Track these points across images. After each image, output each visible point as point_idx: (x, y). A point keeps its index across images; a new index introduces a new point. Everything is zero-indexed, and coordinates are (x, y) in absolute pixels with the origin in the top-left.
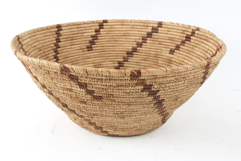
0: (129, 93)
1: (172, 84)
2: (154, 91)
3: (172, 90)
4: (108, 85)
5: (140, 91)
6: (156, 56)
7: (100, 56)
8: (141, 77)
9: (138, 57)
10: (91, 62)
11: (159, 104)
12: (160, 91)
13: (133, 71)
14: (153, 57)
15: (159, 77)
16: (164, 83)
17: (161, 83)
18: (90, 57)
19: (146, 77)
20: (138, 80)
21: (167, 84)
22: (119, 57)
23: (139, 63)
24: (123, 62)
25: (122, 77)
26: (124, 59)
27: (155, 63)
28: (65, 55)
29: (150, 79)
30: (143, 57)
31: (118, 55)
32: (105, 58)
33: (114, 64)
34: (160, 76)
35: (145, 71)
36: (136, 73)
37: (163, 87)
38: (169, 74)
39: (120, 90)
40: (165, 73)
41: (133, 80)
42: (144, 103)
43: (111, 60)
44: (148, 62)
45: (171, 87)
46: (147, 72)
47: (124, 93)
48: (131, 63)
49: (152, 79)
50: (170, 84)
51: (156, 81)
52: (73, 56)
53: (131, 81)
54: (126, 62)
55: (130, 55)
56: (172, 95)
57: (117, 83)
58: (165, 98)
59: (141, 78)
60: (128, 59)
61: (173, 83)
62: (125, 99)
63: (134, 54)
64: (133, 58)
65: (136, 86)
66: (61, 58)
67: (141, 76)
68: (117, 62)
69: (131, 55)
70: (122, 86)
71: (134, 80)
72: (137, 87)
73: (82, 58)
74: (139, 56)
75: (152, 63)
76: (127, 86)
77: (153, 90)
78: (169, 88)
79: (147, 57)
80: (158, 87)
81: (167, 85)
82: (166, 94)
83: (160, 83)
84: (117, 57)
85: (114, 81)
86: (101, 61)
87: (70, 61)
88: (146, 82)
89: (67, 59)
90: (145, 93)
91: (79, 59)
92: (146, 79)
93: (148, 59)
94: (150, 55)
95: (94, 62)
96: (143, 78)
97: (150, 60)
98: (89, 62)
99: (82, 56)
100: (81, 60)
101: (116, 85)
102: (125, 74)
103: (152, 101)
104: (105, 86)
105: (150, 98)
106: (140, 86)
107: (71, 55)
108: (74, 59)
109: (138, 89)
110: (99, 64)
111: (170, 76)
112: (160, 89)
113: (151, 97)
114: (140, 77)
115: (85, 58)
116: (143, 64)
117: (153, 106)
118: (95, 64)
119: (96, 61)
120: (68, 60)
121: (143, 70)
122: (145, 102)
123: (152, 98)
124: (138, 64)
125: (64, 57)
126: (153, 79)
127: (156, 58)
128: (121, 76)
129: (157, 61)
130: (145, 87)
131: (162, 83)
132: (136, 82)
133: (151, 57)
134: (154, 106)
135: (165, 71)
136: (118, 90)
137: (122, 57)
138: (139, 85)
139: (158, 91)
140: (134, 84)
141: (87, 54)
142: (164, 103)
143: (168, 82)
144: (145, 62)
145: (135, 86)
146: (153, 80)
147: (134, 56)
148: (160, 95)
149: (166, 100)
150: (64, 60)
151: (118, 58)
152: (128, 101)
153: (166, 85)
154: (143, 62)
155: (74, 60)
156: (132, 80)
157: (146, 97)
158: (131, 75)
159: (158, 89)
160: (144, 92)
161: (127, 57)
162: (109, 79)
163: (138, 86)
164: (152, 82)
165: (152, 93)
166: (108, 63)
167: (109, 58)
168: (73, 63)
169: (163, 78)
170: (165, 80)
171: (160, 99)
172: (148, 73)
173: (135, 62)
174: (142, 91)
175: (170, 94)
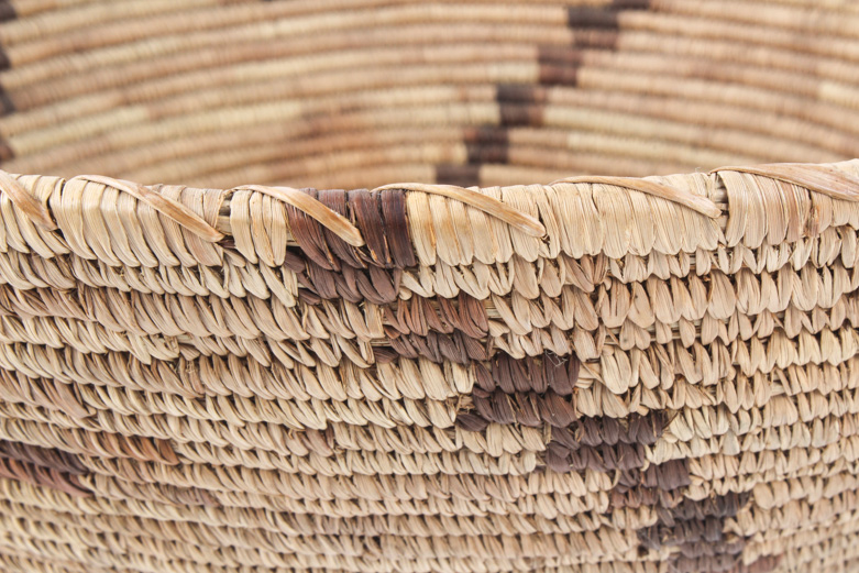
0: (326, 434)
1: (811, 351)
2: (601, 421)
3: (821, 408)
4: (81, 349)
5: (442, 419)
6: (802, 41)
7: (357, 38)
8: (425, 273)
9: (659, 52)
10: (282, 88)
11: (691, 536)
12: (676, 426)
13: (318, 213)
14: (781, 47)
15: (635, 272)
16: (707, 337)
17: (678, 342)
18: (278, 47)
19: (484, 273)
20: (391, 308)
21: (757, 346)
22: (509, 50)
23: (664, 96)
24: (539, 93)
25: (195, 269)
26: (549, 70)
27: (791, 104)
28: (69, 31)
29: (538, 301)
30: (699, 47)
31: (502, 32)
32: (394, 55)
33: (465, 101)
34: (652, 267)
35: (456, 206)
36: (353, 237)
37: (711, 377)
38: (755, 242)
39: (223, 403)
40: (702, 239)
41: (337, 302)
42: (526, 528)
43: (447, 72)
44: (732, 93)
45: (803, 383)
46: (476, 216)
47: (277, 433)
48: (598, 98)
49: (559, 302)
50: (784, 354)
51: (612, 321)
52: (134, 40)
53: (310, 311)
54: (557, 94)
55: (593, 36)
56: (831, 455)
57: (170, 330)
58: (748, 485)
59: (425, 291)
60: (577, 64)
61: (828, 336)
62: (306, 491)
63: (632, 28)
64: (621, 60)
65: (385, 369)
66: (31, 50)
67: (414, 269)
68: (489, 92)
69: (605, 36)
70: (233, 363)
71: (349, 309)
72: (406, 382)
73: (207, 56)
74: (670, 44)
75: (762, 98)
76: (289, 364)
77: (588, 406)
78: (777, 389)
79: (734, 50)
80: (651, 382)
81: (756, 362)
82: (753, 445)
83: (665, 336)
84: (491, 51)
85: (123, 311)
86: (359, 78)
87: (107, 76)
88: (497, 331)
89: (78, 62)
90: (500, 440)
91: (184, 61)
92: (481, 295)
93: (733, 71)
94: (756, 34)
95: (308, 84)
96: (448, 291)
97: (751, 74)
98: (263, 90)
99: (214, 37)
100: (204, 67)
101: (165, 354)
102: (228, 241)
103: (609, 515)
104: (53, 357)
105: (577, 486)
106: (431, 372)
107: (116, 32)
108: (139, 60)
109: (422, 403)
110: (347, 101)
111: (774, 261)
112: (675, 405)
113: (583, 474)
114: (409, 280)
115: (235, 53)
116: (694, 111)
117: (632, 556)
118: (312, 105)
119: (326, 82)
120: (91, 70)
121: (437, 202)
122: (530, 517)
123: (599, 481)
124: (655, 106)
125: (53, 45)
126: (569, 298)
127: (802, 62)
128: (188, 261)
129: (808, 84)
130: (488, 384)
131: (688, 336)
132: (371, 328)
133: (762, 55)
134: (642, 551)
135: (710, 207)
136: (200, 401)
137: (531, 52)
138: (416, 361)
139: (659, 419)
140: (353, 342)
141: (254, 21)
142: (744, 523)
143: (766, 327)
144: (715, 90)
145: (372, 372)
146: (577, 313)
147: (627, 39)
148: (684, 462)
149: (763, 499)
150: (59, 65)
151: (501, 60)
152: (346, 511)
153: (743, 360)
154: (696, 88)
155: (145, 69)
156: (320, 307)
157: (526, 478)
158: (293, 251)
159: (652, 403)
160: (494, 433)
161: (568, 54)
162: (73, 292)
163: (407, 366)
164: (569, 333)
165: (581, 436)
166: (416, 95)
167: (430, 54)
168: (133, 93)
169: (696, 284)
170: (721, 305)
171: (696, 494)
172: (498, 228)
173: (628, 92)
174: (471, 417)
175: (808, 451)
